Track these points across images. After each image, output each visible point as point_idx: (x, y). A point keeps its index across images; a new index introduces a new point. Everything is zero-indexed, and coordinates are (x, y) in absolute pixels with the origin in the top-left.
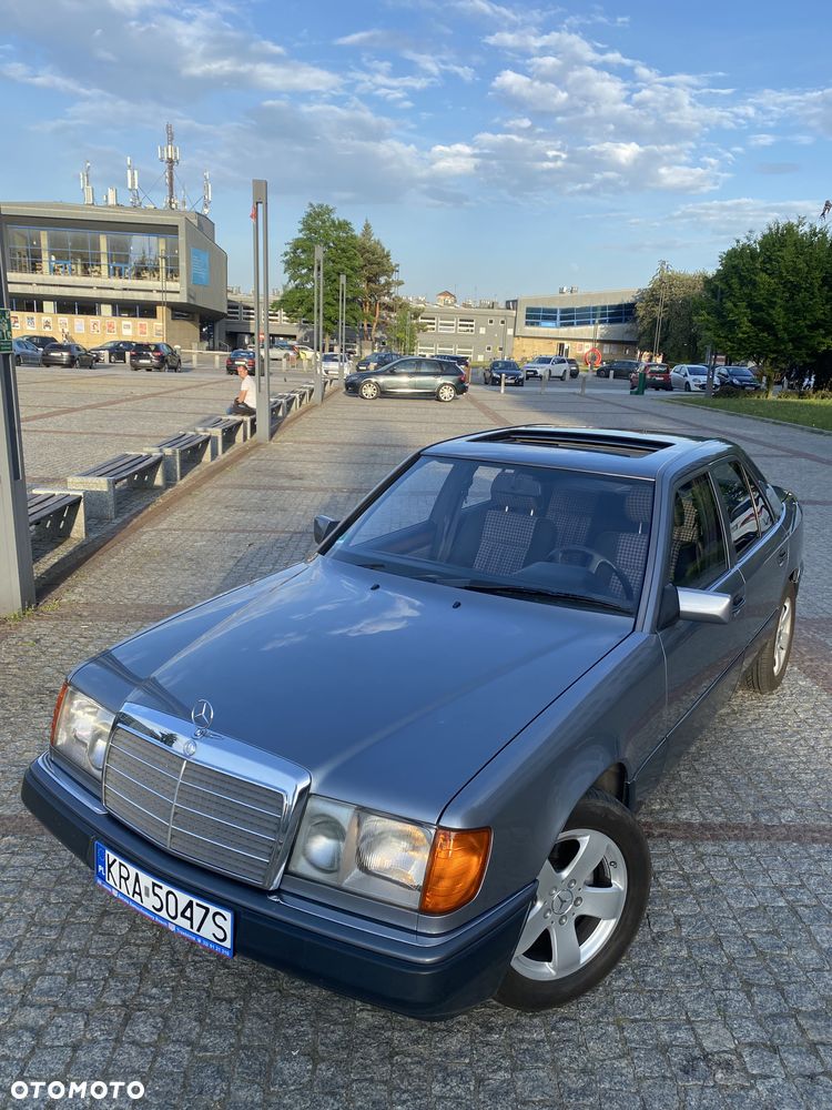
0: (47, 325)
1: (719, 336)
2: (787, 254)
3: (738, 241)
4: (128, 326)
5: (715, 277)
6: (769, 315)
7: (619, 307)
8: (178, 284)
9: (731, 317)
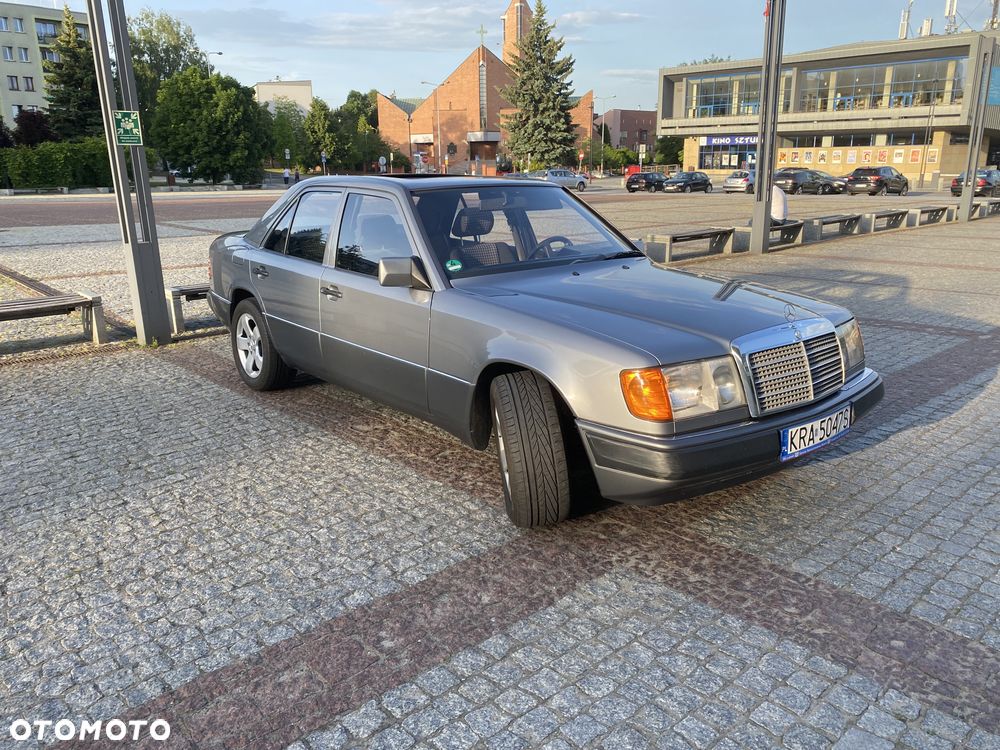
0: (823, 157)
4: (900, 155)
8: (960, 107)
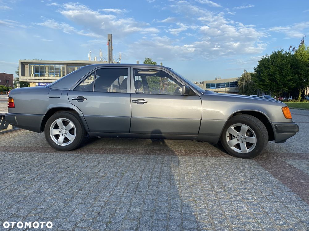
1: (260, 84)
2: (279, 60)
3: (263, 57)
5: (257, 67)
6: (275, 77)
7: (233, 82)
9: (263, 78)
